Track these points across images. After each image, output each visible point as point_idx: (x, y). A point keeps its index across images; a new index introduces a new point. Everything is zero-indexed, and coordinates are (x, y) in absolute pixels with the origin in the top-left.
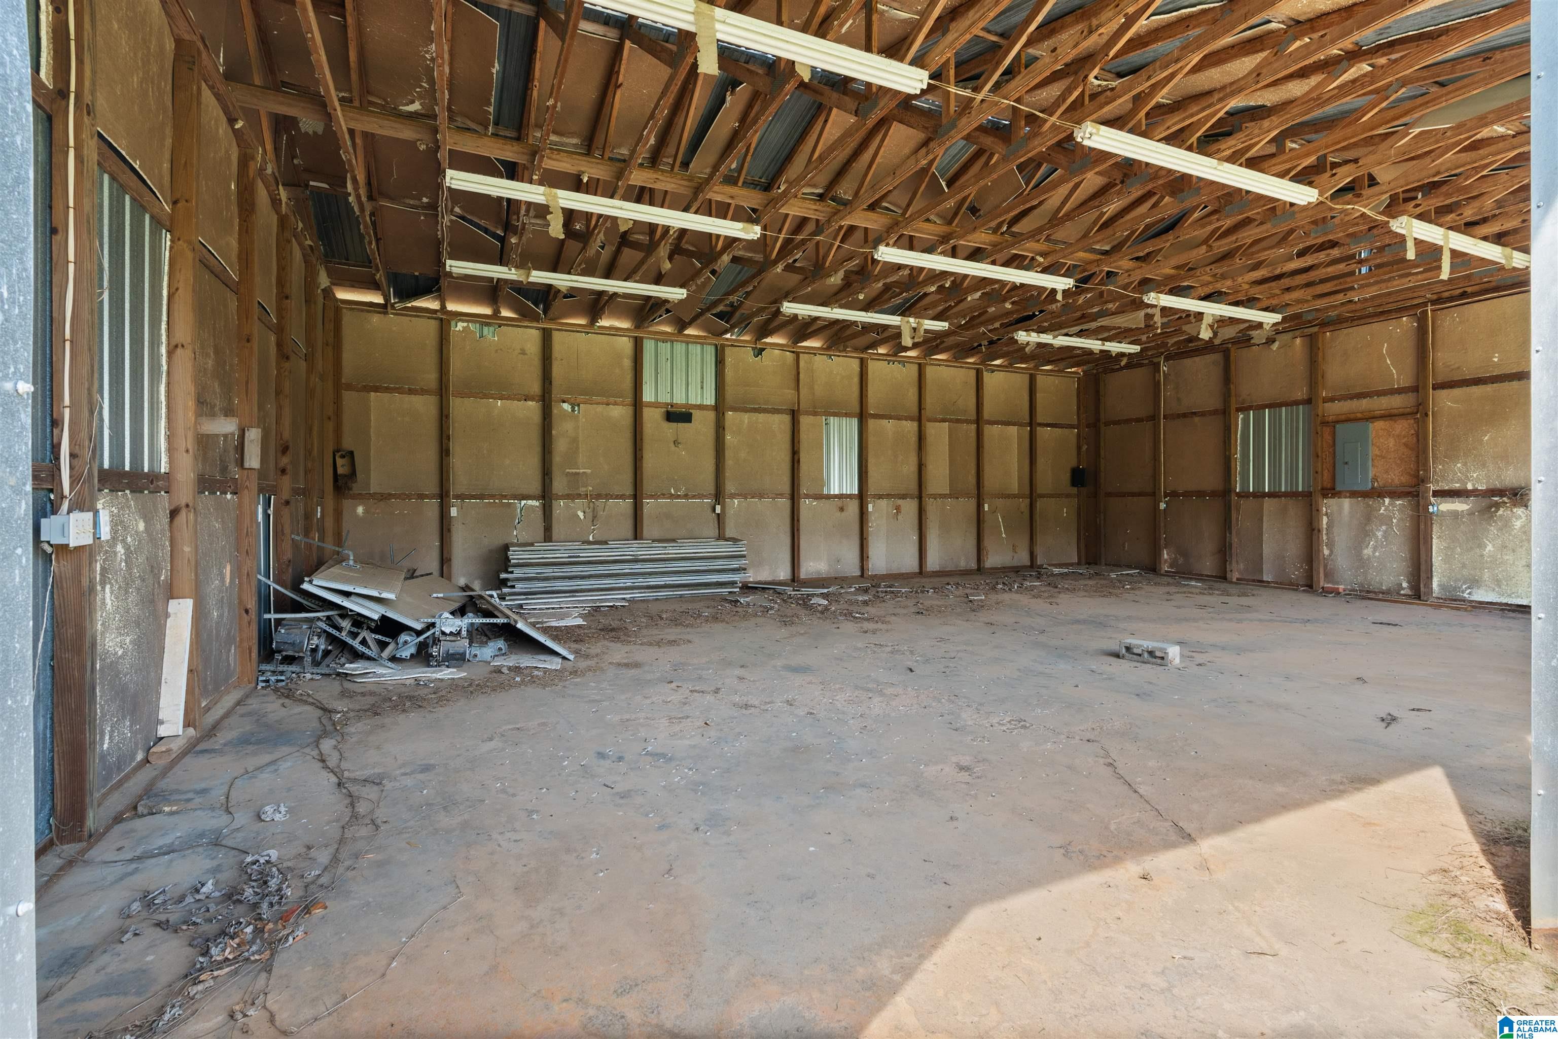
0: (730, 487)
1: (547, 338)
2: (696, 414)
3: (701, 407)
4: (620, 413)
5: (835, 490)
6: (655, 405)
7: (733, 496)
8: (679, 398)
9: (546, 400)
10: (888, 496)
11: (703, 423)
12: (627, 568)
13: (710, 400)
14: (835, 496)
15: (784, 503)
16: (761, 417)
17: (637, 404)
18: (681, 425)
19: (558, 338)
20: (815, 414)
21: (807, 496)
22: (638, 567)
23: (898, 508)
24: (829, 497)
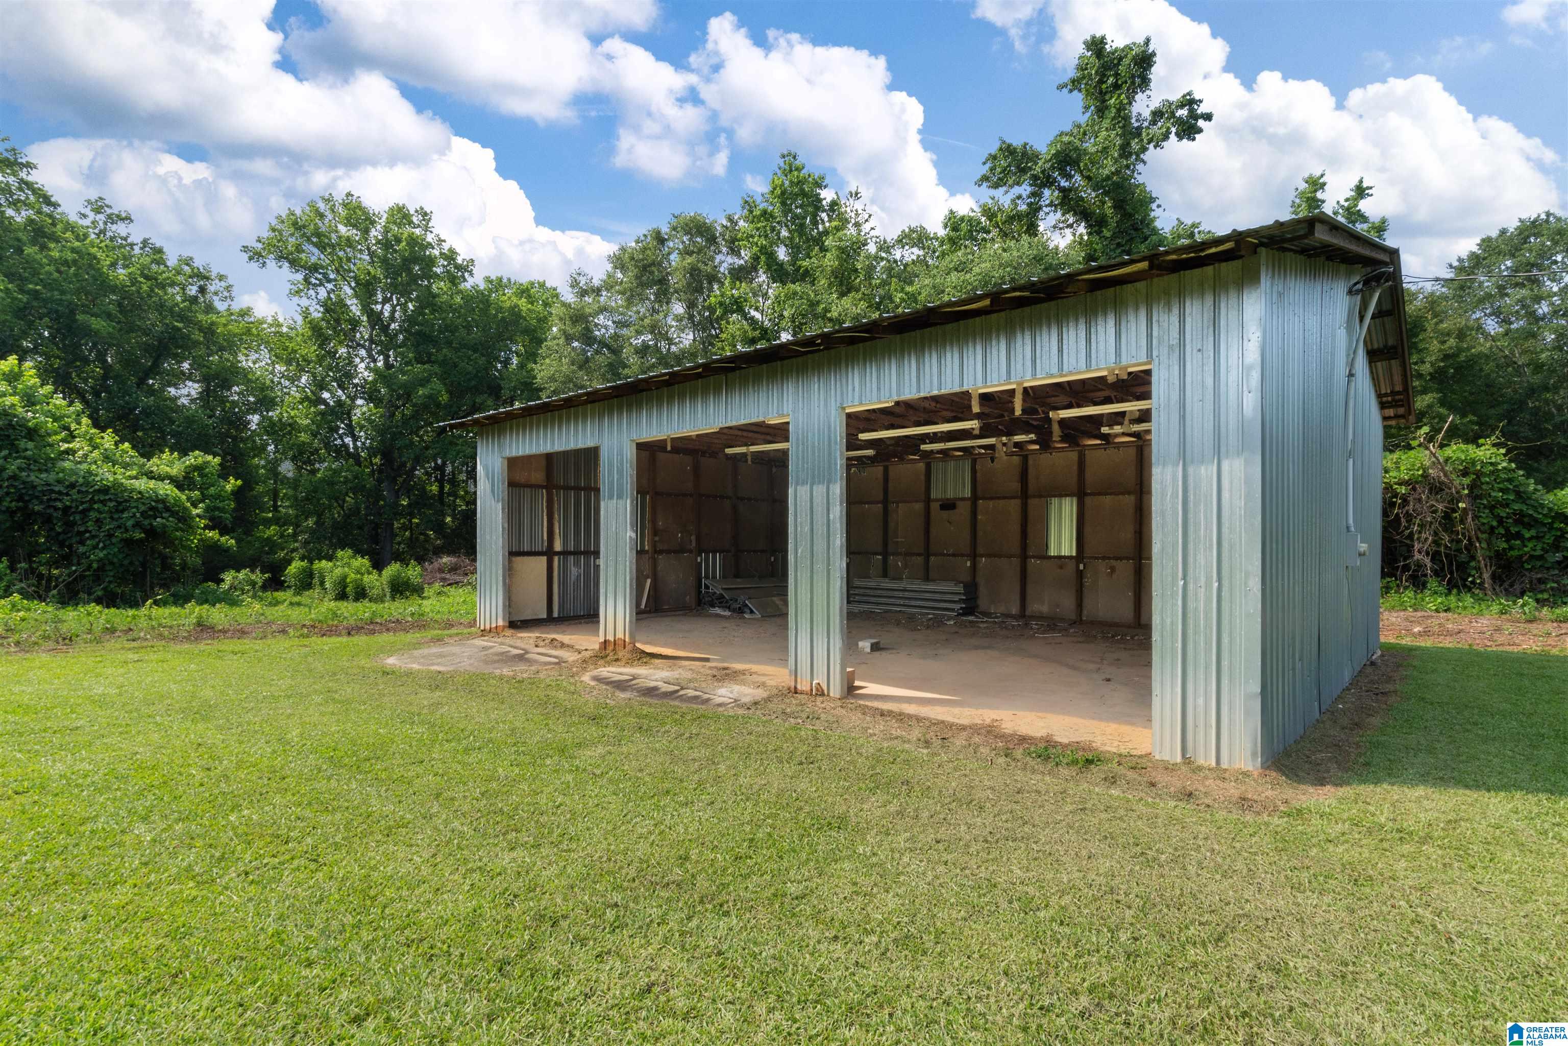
0: (980, 550)
1: (886, 469)
2: (960, 504)
3: (963, 499)
4: (919, 506)
5: (1053, 552)
6: (937, 500)
7: (982, 556)
8: (950, 494)
9: (885, 502)
10: (1104, 558)
11: (964, 509)
12: (901, 594)
13: (968, 493)
14: (1054, 557)
15: (1016, 561)
16: (1002, 502)
17: (928, 500)
18: (951, 512)
19: (891, 468)
20: (1040, 496)
21: (1033, 557)
22: (907, 594)
23: (1113, 569)
24: (1051, 557)
